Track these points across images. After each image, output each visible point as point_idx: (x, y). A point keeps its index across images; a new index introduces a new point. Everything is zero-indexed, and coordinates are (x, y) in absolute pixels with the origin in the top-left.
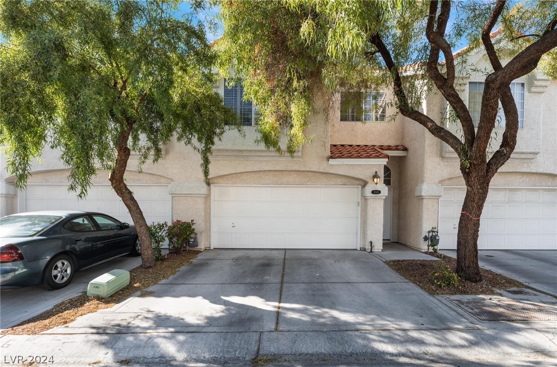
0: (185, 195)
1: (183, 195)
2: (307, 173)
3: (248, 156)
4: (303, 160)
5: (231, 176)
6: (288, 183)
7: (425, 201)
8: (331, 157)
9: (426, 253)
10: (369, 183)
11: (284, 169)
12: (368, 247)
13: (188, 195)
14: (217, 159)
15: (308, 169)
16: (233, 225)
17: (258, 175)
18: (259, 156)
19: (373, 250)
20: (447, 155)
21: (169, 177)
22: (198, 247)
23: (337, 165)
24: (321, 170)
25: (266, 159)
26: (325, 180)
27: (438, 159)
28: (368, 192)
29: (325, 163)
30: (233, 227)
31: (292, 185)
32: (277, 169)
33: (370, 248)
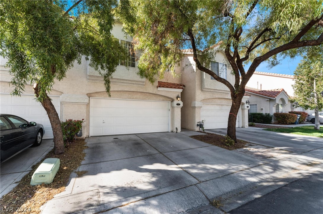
0: (73, 103)
1: (71, 103)
2: (146, 94)
3: (115, 82)
4: (145, 87)
5: (103, 93)
6: (136, 98)
7: (196, 109)
8: (159, 87)
9: (198, 131)
10: (175, 100)
11: (135, 91)
12: (175, 130)
13: (75, 103)
14: (96, 82)
15: (147, 92)
16: (103, 122)
17: (120, 93)
18: (122, 83)
19: (178, 132)
20: (204, 90)
21: (60, 91)
22: (82, 137)
23: (161, 91)
24: (154, 93)
25: (126, 84)
26: (155, 98)
27: (200, 91)
28: (175, 105)
29: (156, 89)
30: (103, 123)
31: (139, 99)
32: (132, 90)
33: (176, 131)
